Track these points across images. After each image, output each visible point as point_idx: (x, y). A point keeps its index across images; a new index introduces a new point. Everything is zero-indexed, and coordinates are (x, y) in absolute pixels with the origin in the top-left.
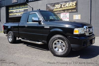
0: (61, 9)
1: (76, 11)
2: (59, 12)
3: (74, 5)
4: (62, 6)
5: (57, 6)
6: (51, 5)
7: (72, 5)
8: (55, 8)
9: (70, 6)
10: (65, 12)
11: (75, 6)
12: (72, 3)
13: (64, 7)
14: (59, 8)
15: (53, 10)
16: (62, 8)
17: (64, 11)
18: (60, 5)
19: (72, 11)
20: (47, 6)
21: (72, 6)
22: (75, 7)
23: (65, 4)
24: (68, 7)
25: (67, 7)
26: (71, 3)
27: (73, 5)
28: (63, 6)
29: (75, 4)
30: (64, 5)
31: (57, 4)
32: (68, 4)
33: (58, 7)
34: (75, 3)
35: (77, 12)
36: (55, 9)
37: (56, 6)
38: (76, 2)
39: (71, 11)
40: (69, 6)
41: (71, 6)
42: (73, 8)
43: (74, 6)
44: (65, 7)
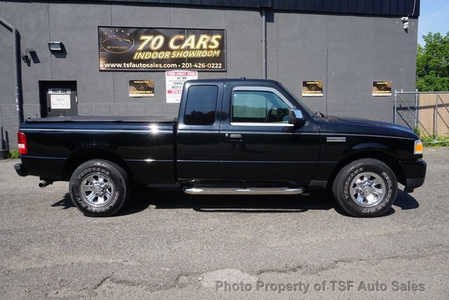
0: (167, 55)
1: (223, 66)
2: (157, 66)
3: (213, 44)
4: (171, 45)
5: (150, 42)
6: (120, 32)
7: (208, 45)
8: (141, 48)
9: (201, 49)
10: (181, 68)
11: (217, 49)
12: (205, 36)
13: (178, 47)
14: (159, 51)
15: (133, 54)
16: (172, 51)
17: (179, 62)
18: (162, 38)
19: (209, 65)
21: (208, 49)
22: (219, 52)
23: (182, 37)
24: (192, 50)
25: (188, 49)
26: (204, 39)
27: (210, 47)
28: (177, 43)
29: (217, 44)
30: (179, 42)
31: (147, 34)
32: (192, 38)
33: (155, 46)
34: (217, 39)
35: (226, 71)
36: (142, 51)
37: (143, 41)
38: (219, 37)
39: (203, 65)
40: (198, 47)
41: (205, 46)
42: (211, 57)
43: (213, 50)
44: (183, 47)
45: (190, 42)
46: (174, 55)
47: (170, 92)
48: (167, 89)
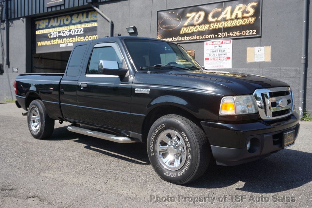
0: (205, 27)
1: (257, 33)
2: (198, 37)
3: (248, 12)
4: (210, 18)
5: (193, 18)
6: (172, 13)
7: (243, 14)
8: (186, 24)
9: (236, 18)
10: (217, 38)
11: (252, 16)
12: (241, 6)
13: (215, 19)
14: (200, 25)
15: (180, 30)
16: (210, 23)
17: (216, 32)
18: (203, 13)
19: (244, 33)
20: (159, 18)
21: (243, 18)
22: (253, 19)
23: (220, 10)
24: (228, 20)
25: (224, 20)
26: (240, 9)
27: (246, 15)
28: (214, 17)
29: (252, 11)
30: (216, 15)
31: (191, 11)
32: (229, 9)
33: (197, 21)
34: (253, 7)
35: (260, 37)
36: (187, 26)
37: (188, 18)
38: (255, 4)
39: (238, 33)
40: (234, 16)
41: (240, 15)
42: (246, 25)
43: (248, 17)
44: (220, 19)
45: (226, 13)
46: (213, 27)
47: (207, 59)
48: (205, 57)
